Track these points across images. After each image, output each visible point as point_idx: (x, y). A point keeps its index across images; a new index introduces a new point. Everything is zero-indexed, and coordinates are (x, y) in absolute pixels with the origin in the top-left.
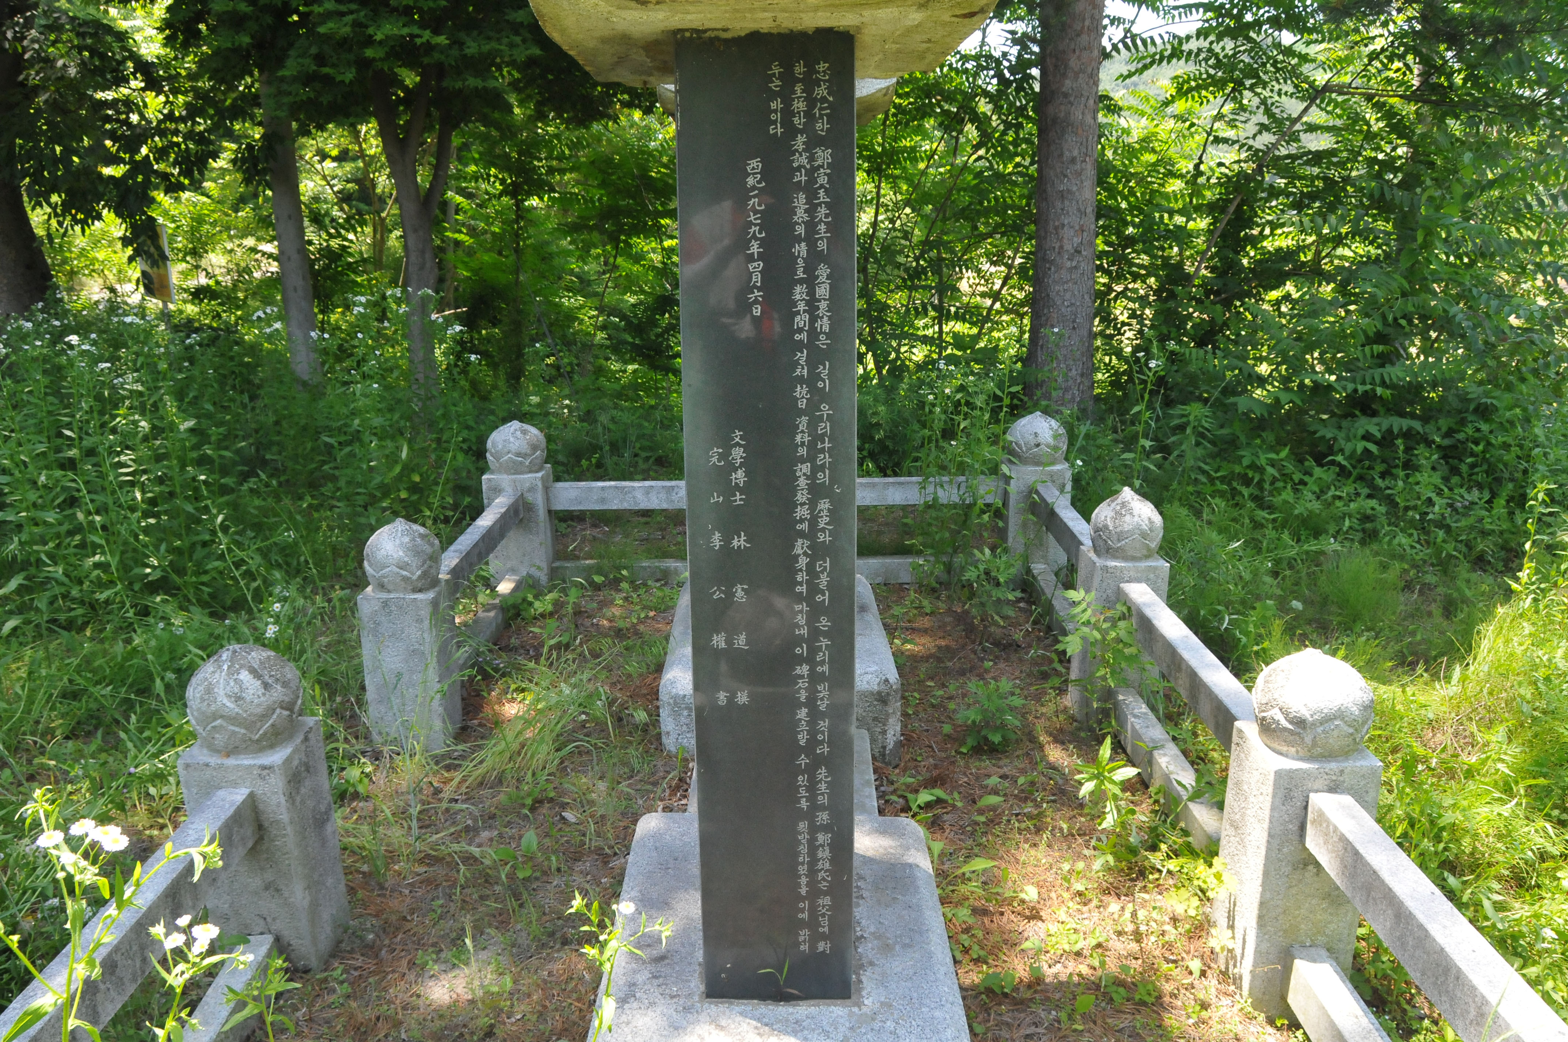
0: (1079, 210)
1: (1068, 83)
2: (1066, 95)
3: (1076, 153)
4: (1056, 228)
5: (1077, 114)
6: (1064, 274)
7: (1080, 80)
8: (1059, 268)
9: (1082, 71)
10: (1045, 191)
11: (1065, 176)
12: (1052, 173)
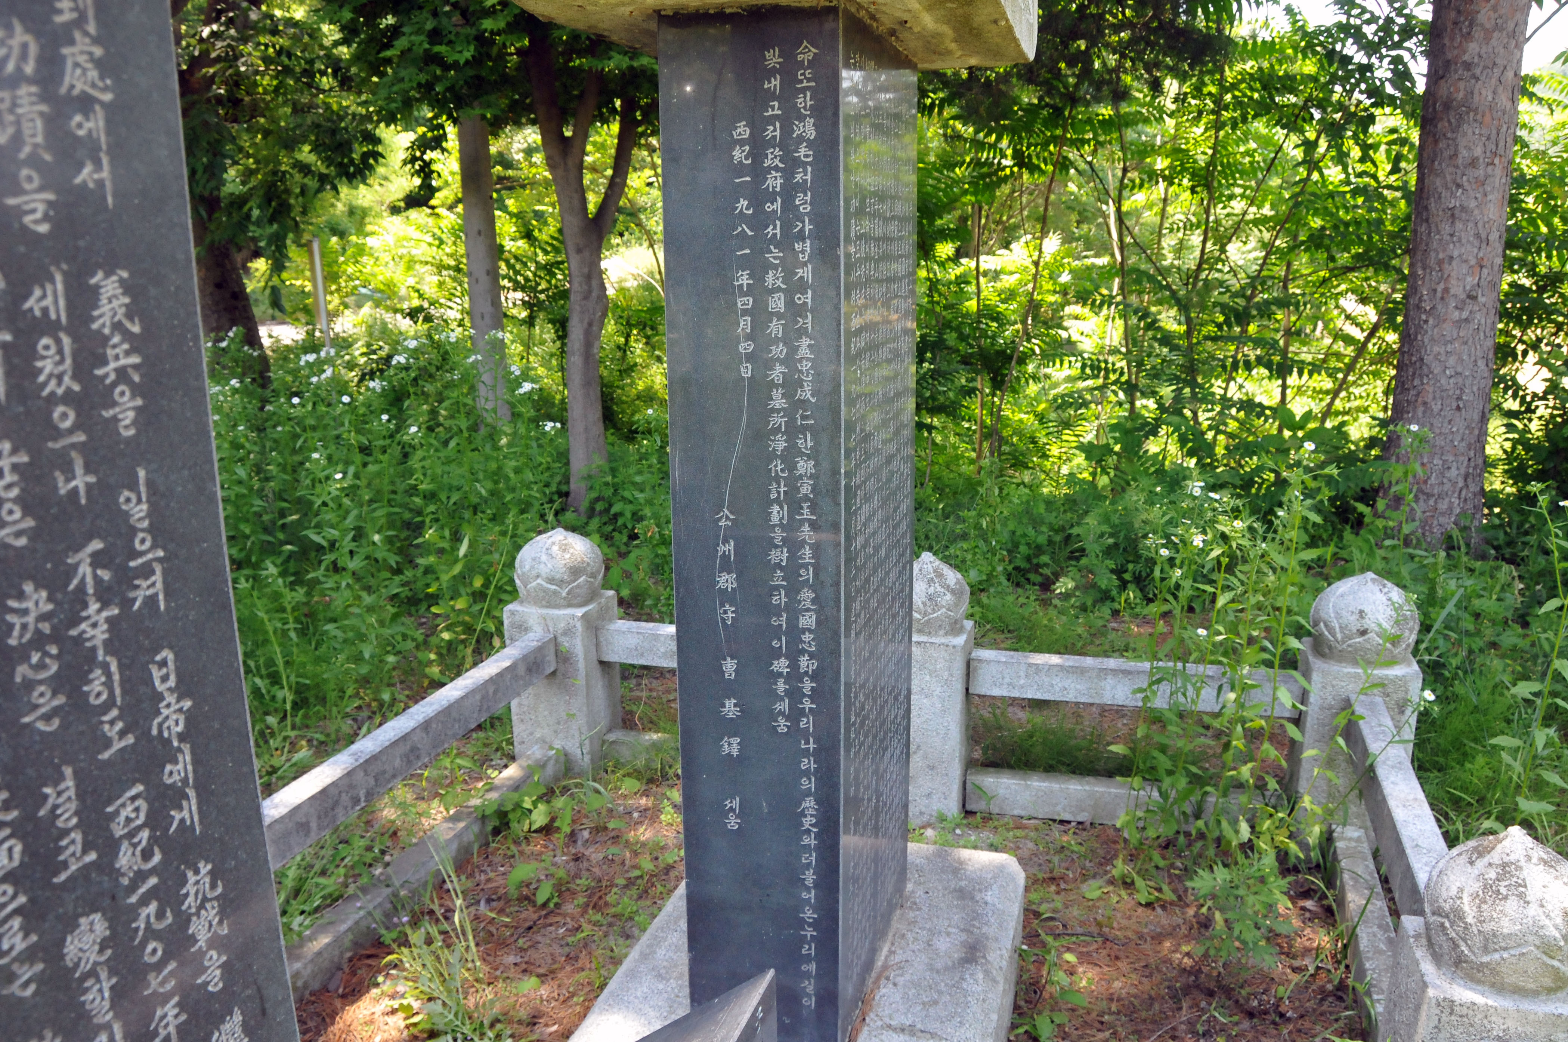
0: (1478, 236)
1: (1473, 47)
2: (1468, 66)
3: (1478, 151)
4: (1440, 263)
5: (1484, 94)
6: (1448, 330)
7: (1494, 42)
8: (1441, 321)
9: (1497, 27)
10: (1426, 208)
11: (1459, 186)
12: (1438, 182)
